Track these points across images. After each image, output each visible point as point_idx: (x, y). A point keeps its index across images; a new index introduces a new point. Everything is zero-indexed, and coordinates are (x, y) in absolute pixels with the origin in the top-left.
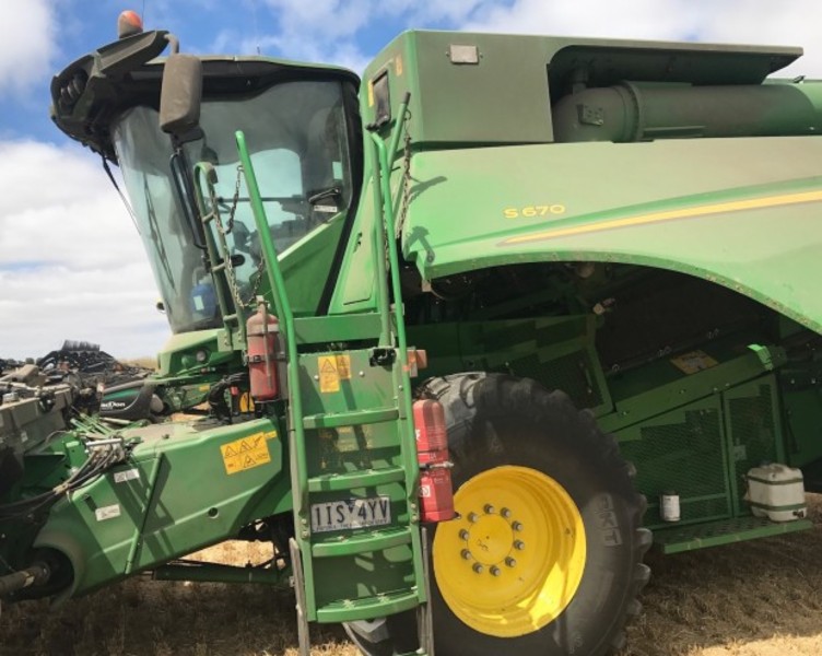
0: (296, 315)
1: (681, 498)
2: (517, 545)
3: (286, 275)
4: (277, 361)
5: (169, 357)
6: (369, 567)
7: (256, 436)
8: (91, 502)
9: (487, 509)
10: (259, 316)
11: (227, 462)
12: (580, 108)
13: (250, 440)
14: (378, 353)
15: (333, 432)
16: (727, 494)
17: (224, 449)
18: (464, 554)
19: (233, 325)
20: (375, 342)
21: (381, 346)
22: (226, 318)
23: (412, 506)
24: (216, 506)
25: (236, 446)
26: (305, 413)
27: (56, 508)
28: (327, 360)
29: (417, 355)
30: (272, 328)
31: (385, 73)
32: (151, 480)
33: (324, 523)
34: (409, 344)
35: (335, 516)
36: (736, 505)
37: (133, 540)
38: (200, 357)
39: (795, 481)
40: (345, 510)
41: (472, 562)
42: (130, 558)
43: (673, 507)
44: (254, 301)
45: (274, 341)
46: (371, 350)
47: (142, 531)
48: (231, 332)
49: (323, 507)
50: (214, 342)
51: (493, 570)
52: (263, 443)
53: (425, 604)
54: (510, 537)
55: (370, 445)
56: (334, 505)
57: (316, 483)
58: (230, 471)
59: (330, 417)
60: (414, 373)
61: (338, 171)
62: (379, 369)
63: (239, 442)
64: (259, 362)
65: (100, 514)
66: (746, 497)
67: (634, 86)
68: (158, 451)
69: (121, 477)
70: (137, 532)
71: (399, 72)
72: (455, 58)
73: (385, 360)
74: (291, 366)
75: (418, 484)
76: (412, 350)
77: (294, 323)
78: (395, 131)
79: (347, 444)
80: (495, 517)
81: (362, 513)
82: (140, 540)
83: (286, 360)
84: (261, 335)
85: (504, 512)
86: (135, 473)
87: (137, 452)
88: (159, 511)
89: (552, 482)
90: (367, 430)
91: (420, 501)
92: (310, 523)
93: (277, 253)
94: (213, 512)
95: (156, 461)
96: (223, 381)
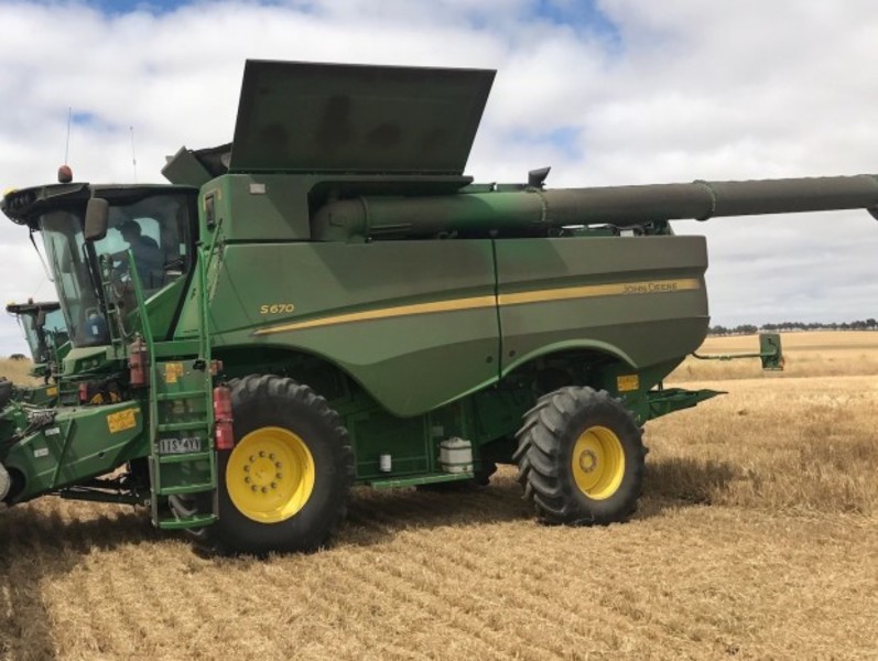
0: (155, 341)
1: (392, 458)
2: (278, 476)
3: (149, 313)
4: (145, 366)
5: (74, 363)
6: (188, 472)
7: (127, 411)
8: (32, 446)
9: (261, 454)
10: (137, 343)
11: (111, 425)
12: (330, 215)
13: (124, 413)
14: (197, 362)
15: (171, 402)
16: (427, 457)
17: (109, 418)
18: (247, 480)
19: (117, 345)
20: (196, 356)
21: (200, 358)
22: (114, 340)
23: (211, 440)
24: (104, 451)
25: (116, 416)
26: (159, 392)
27: (12, 449)
28: (170, 366)
29: (217, 364)
30: (144, 349)
31: (212, 196)
32: (66, 434)
33: (166, 448)
34: (212, 359)
35: (172, 446)
36: (433, 464)
37: (55, 469)
38: (95, 363)
39: (465, 448)
40: (177, 444)
41: (251, 484)
42: (53, 479)
43: (387, 463)
44: (133, 334)
45: (144, 356)
46: (194, 361)
47: (60, 464)
48: (116, 349)
49: (166, 441)
50: (104, 354)
51: (263, 490)
52: (132, 415)
53: (215, 489)
54: (274, 471)
55: (191, 410)
56: (172, 441)
57: (163, 427)
58: (112, 431)
59: (170, 395)
60: (215, 373)
61: (183, 249)
62: (198, 371)
63: (118, 414)
64: (136, 366)
65: (37, 453)
66: (439, 459)
67: (364, 199)
68: (71, 418)
69: (49, 432)
70: (57, 465)
71: (220, 197)
72: (252, 191)
73: (201, 366)
74: (152, 369)
75: (214, 429)
76: (214, 361)
77: (155, 346)
78: (216, 229)
79: (179, 410)
80: (266, 459)
81: (186, 445)
82: (59, 469)
83: (150, 365)
84: (137, 353)
85: (271, 457)
86: (57, 430)
87: (58, 418)
88: (70, 453)
89: (296, 437)
90: (190, 403)
91: (215, 439)
92: (159, 447)
93: (145, 299)
94: (101, 455)
95: (70, 423)
96: (108, 378)
